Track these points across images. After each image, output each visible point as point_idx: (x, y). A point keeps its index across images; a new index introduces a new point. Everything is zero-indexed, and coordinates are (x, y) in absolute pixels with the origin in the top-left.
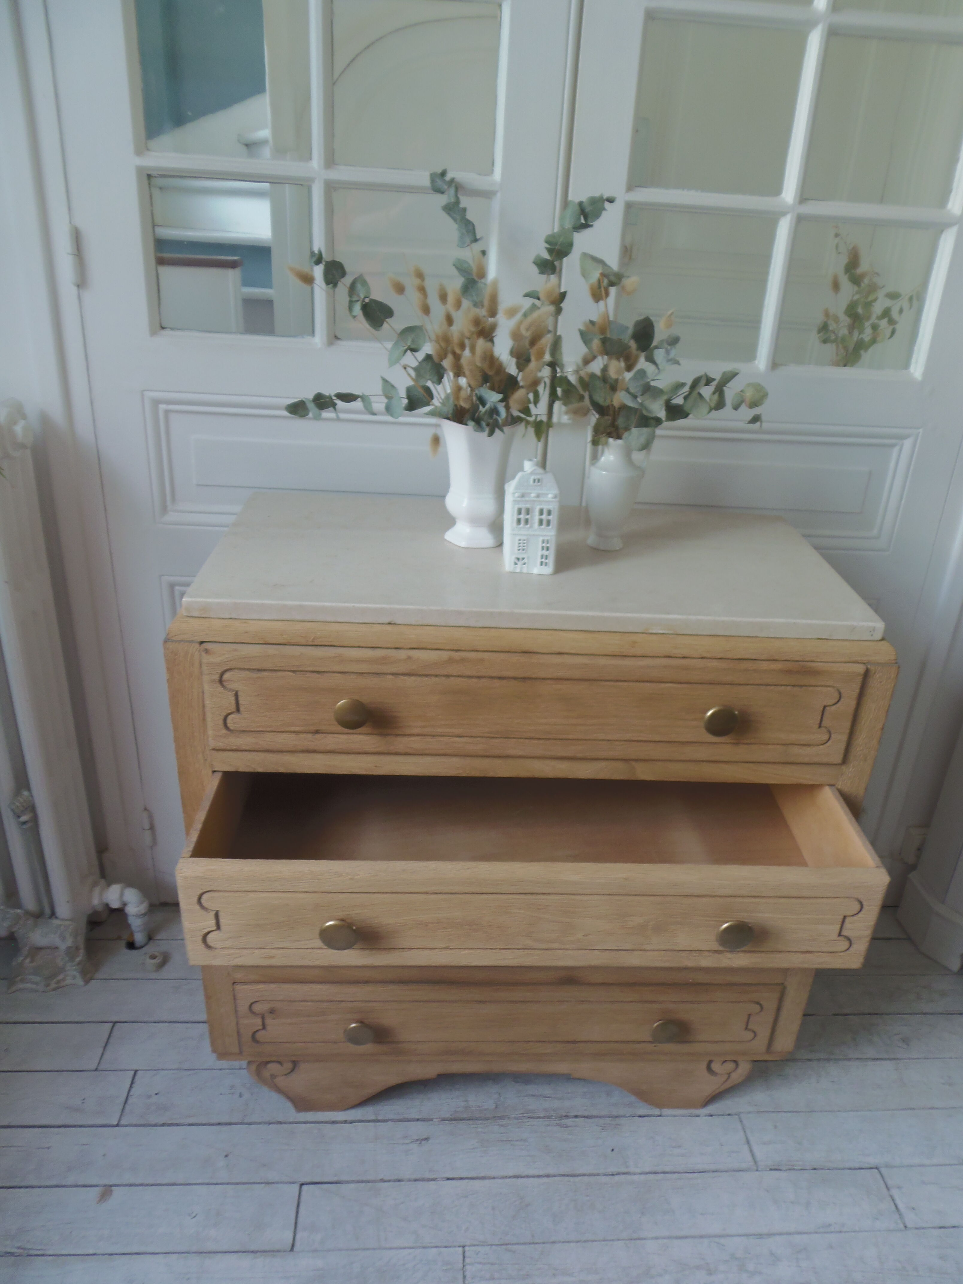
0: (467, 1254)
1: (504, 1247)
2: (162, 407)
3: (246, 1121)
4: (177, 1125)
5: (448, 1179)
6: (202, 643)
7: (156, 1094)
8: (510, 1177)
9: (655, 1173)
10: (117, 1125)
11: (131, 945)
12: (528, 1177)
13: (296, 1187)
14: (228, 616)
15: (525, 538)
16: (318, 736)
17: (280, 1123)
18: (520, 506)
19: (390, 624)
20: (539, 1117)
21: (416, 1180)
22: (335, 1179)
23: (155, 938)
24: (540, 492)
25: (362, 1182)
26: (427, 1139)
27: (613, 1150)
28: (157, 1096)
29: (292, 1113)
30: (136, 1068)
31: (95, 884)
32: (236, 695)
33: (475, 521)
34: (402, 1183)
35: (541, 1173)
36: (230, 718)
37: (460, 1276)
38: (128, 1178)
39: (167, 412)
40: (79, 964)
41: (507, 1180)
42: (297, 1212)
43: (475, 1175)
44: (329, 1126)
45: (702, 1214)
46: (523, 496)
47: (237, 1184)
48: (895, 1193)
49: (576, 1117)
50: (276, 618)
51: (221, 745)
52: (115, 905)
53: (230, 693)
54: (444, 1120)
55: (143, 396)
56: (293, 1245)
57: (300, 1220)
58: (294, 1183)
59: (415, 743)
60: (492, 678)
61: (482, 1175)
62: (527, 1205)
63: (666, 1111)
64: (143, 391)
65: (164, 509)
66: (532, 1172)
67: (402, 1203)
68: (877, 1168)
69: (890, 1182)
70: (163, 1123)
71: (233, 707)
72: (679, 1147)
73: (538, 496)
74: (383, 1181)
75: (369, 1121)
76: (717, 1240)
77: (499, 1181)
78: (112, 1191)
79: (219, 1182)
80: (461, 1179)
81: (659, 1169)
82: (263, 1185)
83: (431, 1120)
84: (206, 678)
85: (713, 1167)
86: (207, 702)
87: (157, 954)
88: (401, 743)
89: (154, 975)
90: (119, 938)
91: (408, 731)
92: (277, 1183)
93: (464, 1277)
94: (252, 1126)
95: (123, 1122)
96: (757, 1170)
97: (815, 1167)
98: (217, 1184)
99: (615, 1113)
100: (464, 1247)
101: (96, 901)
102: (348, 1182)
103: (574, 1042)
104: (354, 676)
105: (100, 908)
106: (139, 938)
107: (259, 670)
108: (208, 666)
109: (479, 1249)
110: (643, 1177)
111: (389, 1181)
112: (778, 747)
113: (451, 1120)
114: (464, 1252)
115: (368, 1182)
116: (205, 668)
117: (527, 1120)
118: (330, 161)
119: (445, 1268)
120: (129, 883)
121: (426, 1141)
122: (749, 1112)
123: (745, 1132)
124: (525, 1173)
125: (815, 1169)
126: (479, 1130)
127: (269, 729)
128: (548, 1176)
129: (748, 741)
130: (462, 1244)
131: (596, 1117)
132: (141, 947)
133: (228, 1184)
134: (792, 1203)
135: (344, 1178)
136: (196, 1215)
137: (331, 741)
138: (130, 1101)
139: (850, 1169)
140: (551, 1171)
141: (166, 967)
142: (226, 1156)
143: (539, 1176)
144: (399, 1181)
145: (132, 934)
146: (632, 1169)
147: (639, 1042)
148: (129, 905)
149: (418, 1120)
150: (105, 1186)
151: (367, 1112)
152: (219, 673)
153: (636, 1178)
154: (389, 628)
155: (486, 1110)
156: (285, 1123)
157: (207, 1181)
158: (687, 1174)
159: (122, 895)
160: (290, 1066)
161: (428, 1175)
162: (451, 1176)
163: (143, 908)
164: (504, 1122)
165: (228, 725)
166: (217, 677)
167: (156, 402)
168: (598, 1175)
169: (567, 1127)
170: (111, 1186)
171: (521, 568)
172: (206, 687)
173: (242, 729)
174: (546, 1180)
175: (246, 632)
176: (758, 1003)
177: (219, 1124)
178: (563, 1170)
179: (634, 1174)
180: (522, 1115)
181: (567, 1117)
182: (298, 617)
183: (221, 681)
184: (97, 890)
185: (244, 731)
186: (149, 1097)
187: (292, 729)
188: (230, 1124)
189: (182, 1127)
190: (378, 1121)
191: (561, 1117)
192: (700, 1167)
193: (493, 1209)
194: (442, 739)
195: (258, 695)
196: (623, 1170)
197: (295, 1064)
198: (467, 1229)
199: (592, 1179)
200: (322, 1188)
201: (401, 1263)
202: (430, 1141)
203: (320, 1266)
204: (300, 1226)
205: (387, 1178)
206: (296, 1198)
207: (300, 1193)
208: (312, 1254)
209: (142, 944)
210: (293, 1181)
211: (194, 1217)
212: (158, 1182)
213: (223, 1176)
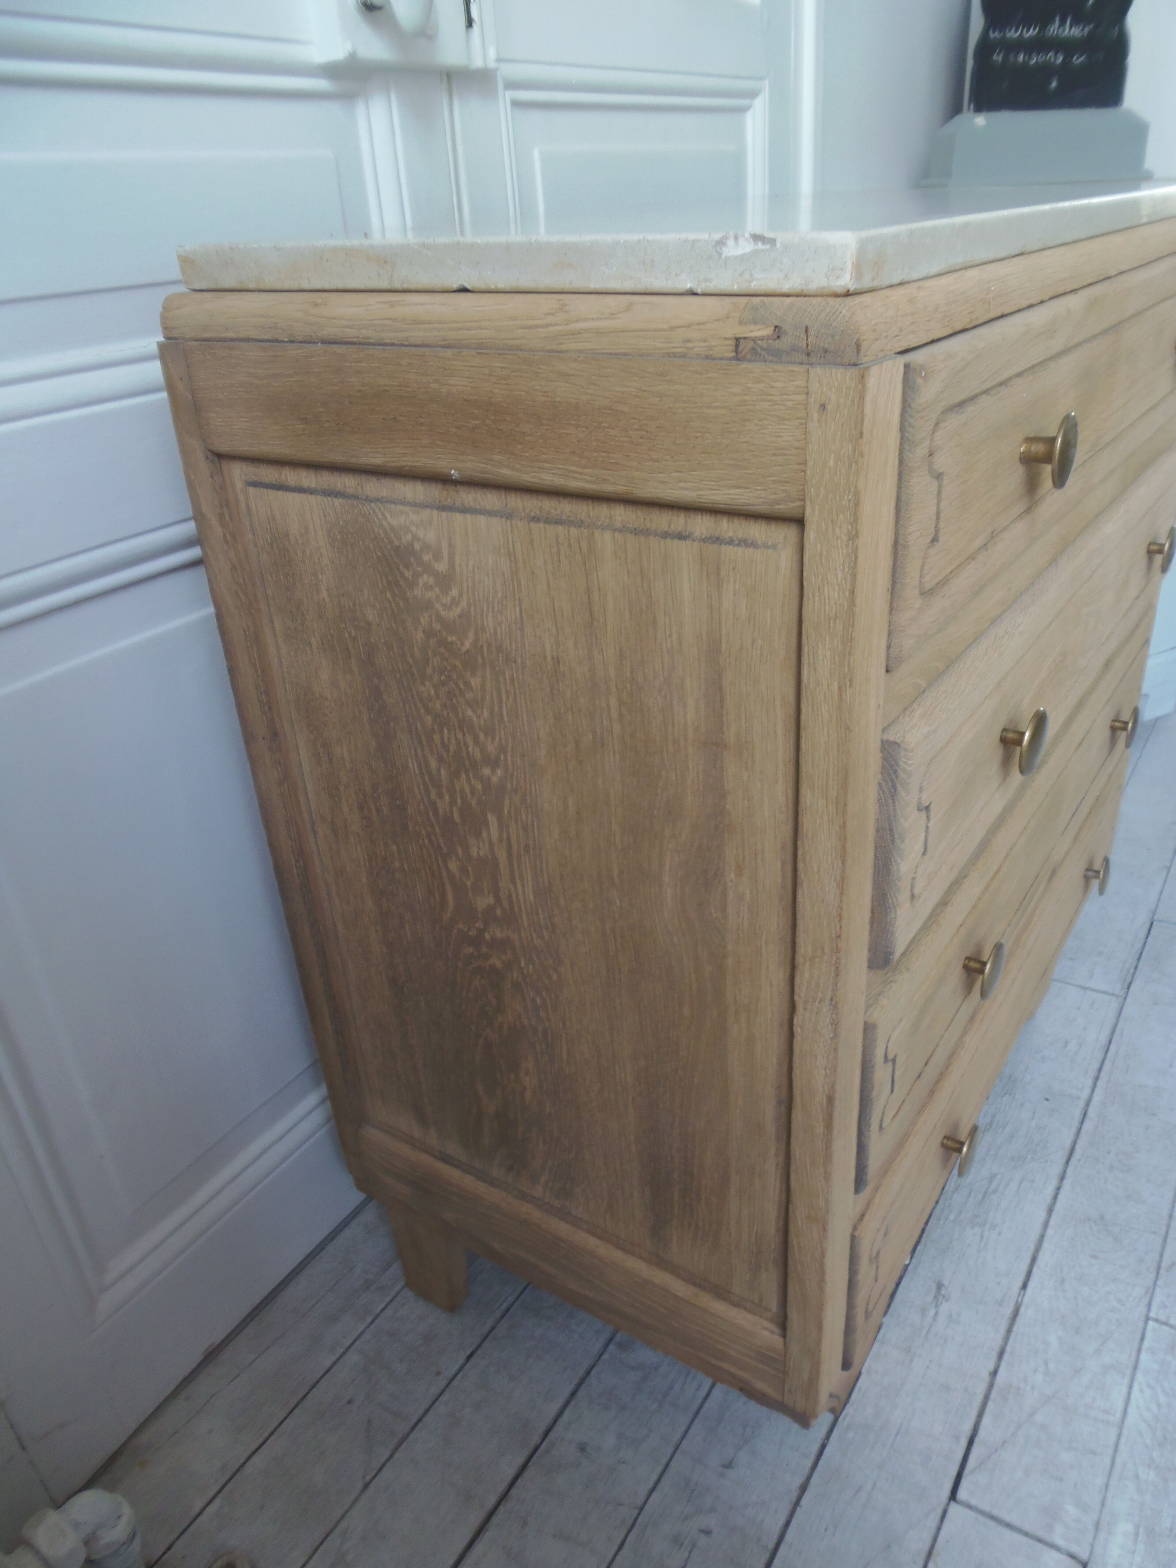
0: (1162, 1318)
1: (1162, 1272)
5: (1024, 1286)
13: (956, 1510)
17: (804, 1488)
21: (1008, 1331)
22: (964, 1442)
23: (155, 1556)
26: (940, 1286)
27: (1047, 1100)
34: (1007, 1350)
35: (1052, 1180)
41: (1052, 1222)
42: (1013, 1529)
43: (1029, 1254)
56: (1076, 1559)
57: (1030, 1530)
58: (945, 1509)
61: (1030, 1245)
62: (1102, 1218)
66: (1050, 1190)
67: (1046, 1364)
72: (1067, 1042)
74: (995, 1373)
77: (1050, 1232)
80: (1029, 1273)
81: (1092, 1072)
85: (1107, 1030)
92: (934, 1540)
96: (1125, 999)
97: (1136, 957)
100: (1147, 1319)
102: (977, 1425)
109: (1157, 1301)
110: (1099, 1091)
111: (998, 1366)
114: (1156, 1320)
115: (987, 1398)
121: (943, 1288)
123: (1069, 983)
124: (1047, 1197)
125: (1139, 959)
128: (1058, 1176)
130: (1143, 1318)
135: (967, 1428)
140: (1056, 1171)
143: (1055, 1186)
144: (1002, 1352)
146: (1083, 1095)
153: (1097, 1098)
156: (809, 1478)
158: (1109, 1054)
161: (1008, 1311)
162: (1019, 1283)
168: (1080, 1129)
174: (1067, 1182)
178: (1056, 1156)
179: (1091, 1096)
192: (1103, 1039)
193: (1095, 1257)
198: (1119, 1301)
199: (1084, 1137)
200: (975, 1469)
201: (1154, 1408)
202: (946, 1283)
203: (1129, 1527)
204: (1040, 1533)
205: (991, 1366)
206: (981, 1518)
207: (969, 1507)
208: (1102, 1535)
210: (940, 1510)
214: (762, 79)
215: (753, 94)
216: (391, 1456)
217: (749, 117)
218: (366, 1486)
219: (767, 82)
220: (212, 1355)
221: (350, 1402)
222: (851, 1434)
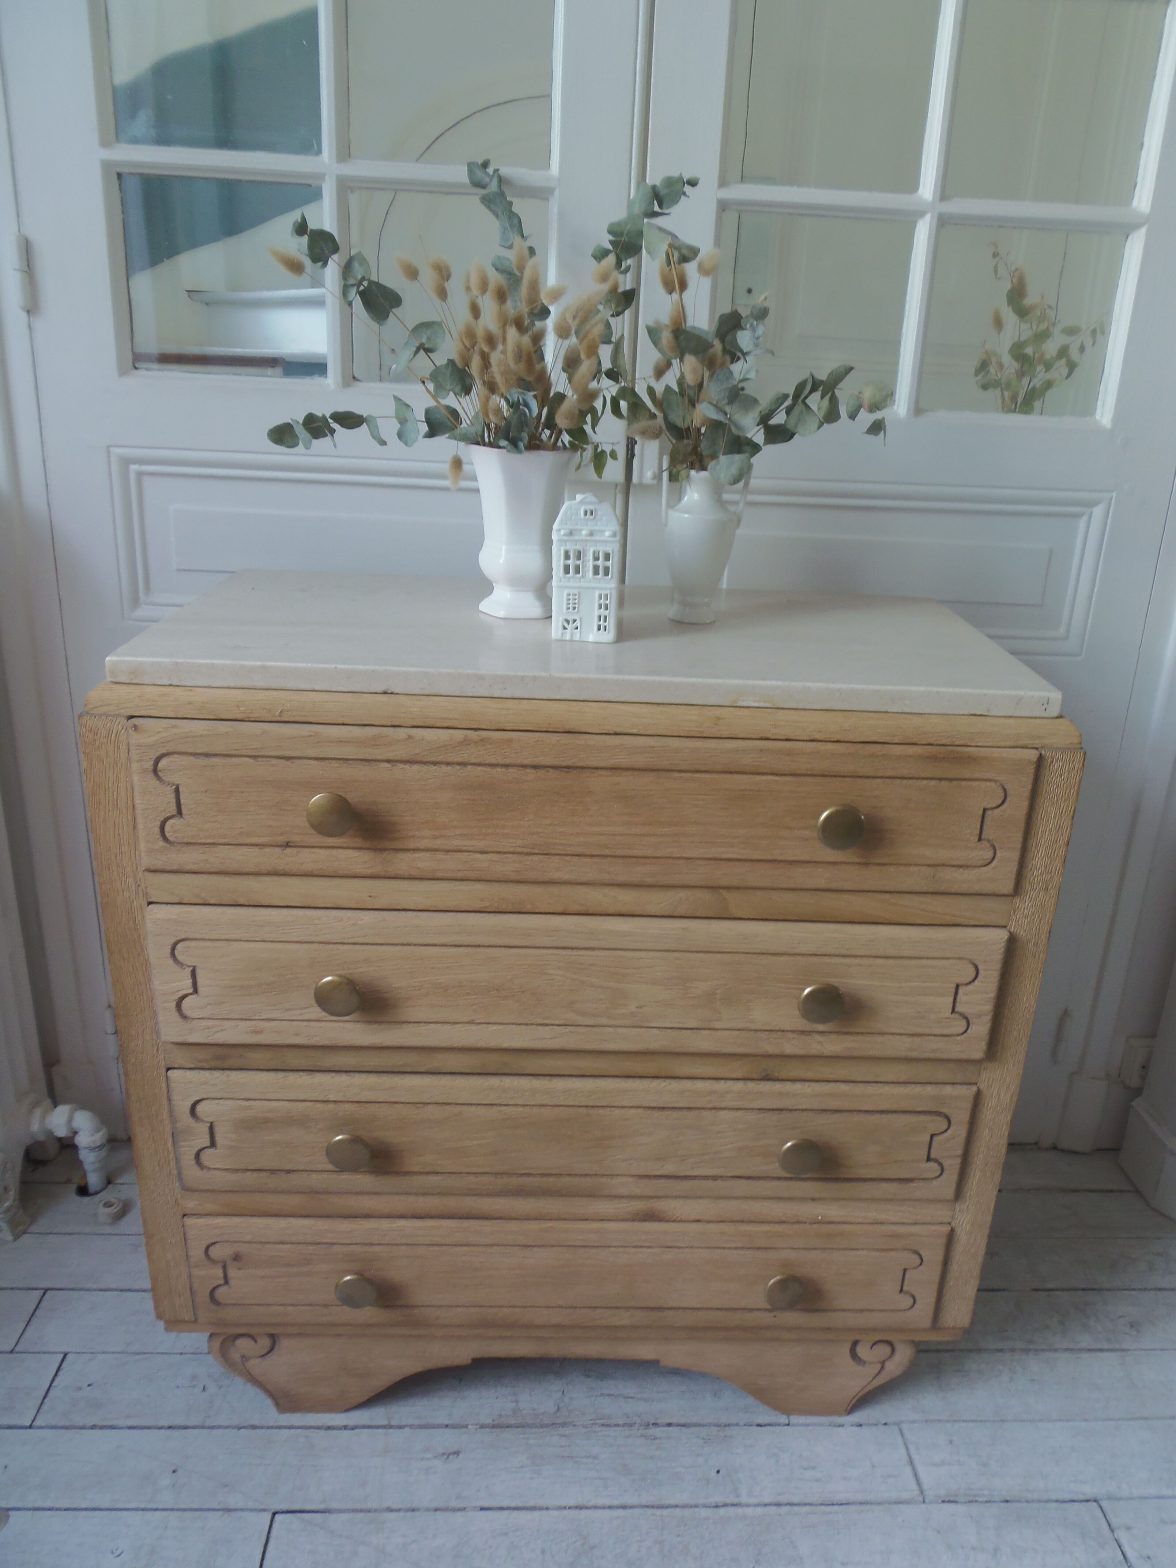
2: (134, 468)
3: (207, 1424)
4: (112, 1427)
5: (482, 1509)
6: (132, 717)
7: (89, 1385)
8: (570, 1508)
9: (778, 1505)
10: (30, 1427)
11: (83, 1191)
12: (595, 1507)
13: (268, 1516)
14: (167, 683)
15: (576, 591)
16: (289, 851)
17: (254, 1427)
18: (568, 547)
19: (385, 693)
20: (617, 1425)
21: (436, 1510)
22: (322, 1507)
23: (116, 1182)
24: (594, 528)
25: (361, 1511)
26: (457, 1453)
27: (718, 1472)
28: (90, 1387)
29: (273, 1416)
30: (66, 1349)
31: (36, 1104)
32: (177, 791)
33: (516, 582)
34: (417, 1514)
35: (615, 1503)
36: (169, 824)
38: (33, 1499)
39: (140, 475)
40: (8, 1210)
41: (566, 1512)
42: (264, 1552)
43: (520, 1504)
44: (322, 1433)
45: (843, 1564)
46: (571, 533)
47: (184, 1510)
48: (1121, 1534)
49: (670, 1425)
50: (232, 684)
51: (158, 864)
52: (61, 1132)
53: (169, 788)
54: (482, 1426)
55: (109, 452)
58: (265, 1510)
59: (424, 862)
60: (524, 766)
61: (531, 1504)
62: (593, 1548)
63: (794, 1419)
64: (108, 447)
65: (136, 601)
66: (601, 1502)
67: (414, 1542)
68: (1096, 1501)
69: (1114, 1521)
70: (94, 1425)
71: (173, 809)
72: (814, 1468)
73: (591, 534)
74: (390, 1510)
75: (378, 1427)
77: (554, 1513)
78: (8, 1517)
79: (160, 1507)
80: (501, 1509)
81: (783, 1499)
82: (221, 1512)
83: (466, 1427)
84: (135, 766)
85: (860, 1497)
86: (137, 801)
87: (113, 1200)
88: (403, 863)
89: (108, 1229)
90: (69, 1181)
91: (412, 845)
92: (242, 1510)
94: (215, 1431)
95: (36, 1423)
96: (924, 1502)
97: (1008, 1498)
98: (156, 1510)
99: (724, 1420)
101: (35, 1127)
102: (340, 1511)
103: (660, 1309)
104: (335, 764)
105: (42, 1138)
106: (94, 1180)
107: (207, 755)
108: (137, 749)
110: (760, 1510)
111: (399, 1510)
112: (923, 868)
113: (494, 1427)
115: (369, 1511)
116: (133, 752)
117: (600, 1429)
118: (344, 153)
120: (83, 1105)
121: (456, 1456)
122: (913, 1422)
123: (907, 1448)
124: (592, 1503)
125: (1007, 1501)
126: (531, 1441)
127: (222, 841)
128: (624, 1507)
129: (880, 861)
131: (695, 1425)
132: (95, 1193)
133: (172, 1510)
134: (973, 1549)
135: (335, 1505)
136: (122, 1552)
137: (308, 859)
138: (51, 1395)
139: (1057, 1501)
140: (628, 1500)
141: (125, 1220)
142: (174, 1472)
143: (610, 1507)
144: (413, 1510)
145: (85, 1176)
146: (744, 1499)
147: (751, 1310)
148: (81, 1133)
149: (447, 1426)
151: (377, 1414)
152: (153, 759)
153: (749, 1511)
154: (384, 698)
155: (543, 1414)
156: (262, 1427)
157: (143, 1506)
158: (823, 1508)
159: (70, 1120)
160: (266, 1342)
161: (454, 1503)
162: (486, 1505)
163: (99, 1138)
164: (567, 1431)
165: (167, 835)
166: (150, 765)
167: (126, 462)
168: (696, 1506)
169: (655, 1438)
170: (8, 1509)
171: (572, 635)
172: (136, 778)
173: (185, 840)
174: (621, 1512)
175: (190, 703)
176: (917, 1253)
177: (170, 1427)
178: (646, 1499)
179: (748, 1506)
180: (592, 1422)
181: (655, 1424)
182: (261, 684)
183: (155, 771)
184: (38, 1112)
185: (188, 844)
186: (80, 1389)
187: (254, 840)
188: (186, 1428)
189: (117, 1431)
190: (391, 1427)
191: (647, 1425)
192: (841, 1497)
193: (543, 1552)
194: (458, 855)
195: (206, 791)
196: (735, 1500)
197: (273, 1337)
199: (687, 1512)
200: (302, 1519)
202: (461, 1456)
205: (394, 1507)
206: (267, 1532)
207: (271, 1525)
209: (98, 1189)
210: (262, 1507)
211: (118, 1556)
212: (75, 1506)
213: (166, 1499)
215: (1091, 504)
217: (1084, 519)
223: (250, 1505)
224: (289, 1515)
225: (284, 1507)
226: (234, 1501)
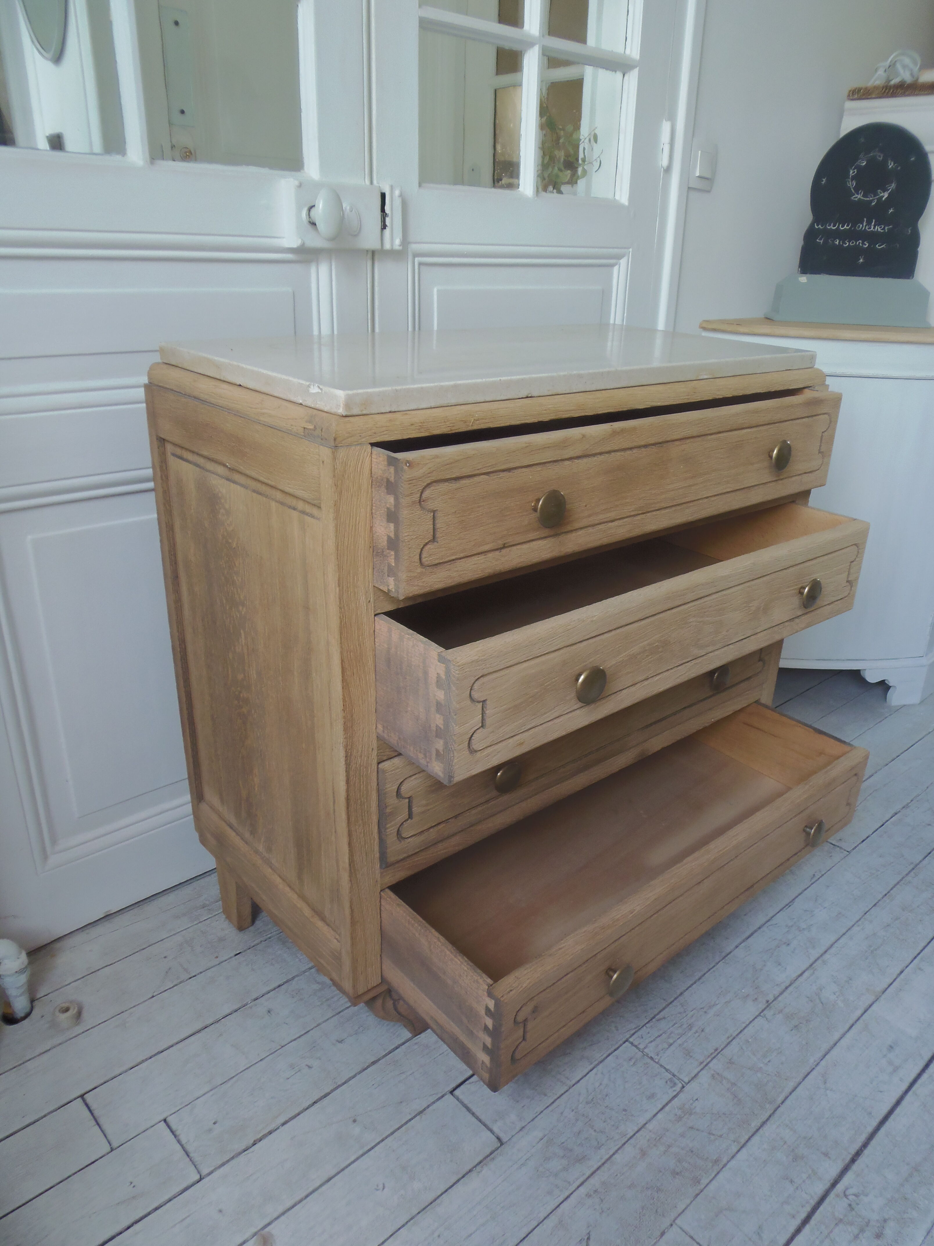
0: (636, 1043)
4: (270, 1133)
7: (215, 1123)
10: (201, 1179)
11: (12, 1020)
13: (449, 1098)
23: (38, 996)
28: (218, 1124)
30: (162, 1117)
37: (649, 1061)
38: (272, 1210)
42: (473, 1114)
47: (392, 1133)
56: (498, 1138)
57: (483, 1118)
58: (443, 1096)
70: (254, 1141)
76: (769, 923)
78: (268, 1233)
79: (373, 1144)
82: (418, 1117)
87: (66, 1005)
92: (428, 1107)
93: (652, 1058)
94: (351, 1083)
95: (204, 1172)
98: (372, 1148)
100: (627, 1041)
106: (20, 1006)
109: (639, 1033)
114: (632, 1043)
119: (632, 1063)
130: (624, 1039)
132: (27, 1015)
133: (383, 1140)
136: (384, 1184)
138: (190, 1148)
141: (86, 1014)
142: (355, 1121)
145: (8, 1003)
150: (255, 1234)
156: (379, 1060)
157: (361, 1152)
170: (264, 1229)
177: (315, 1103)
186: (210, 1130)
188: (329, 1094)
189: (276, 1132)
198: (616, 1028)
200: (473, 1082)
201: (597, 1084)
203: (540, 1135)
204: (488, 1123)
206: (460, 1105)
207: (458, 1099)
208: (521, 1133)
209: (28, 1010)
210: (440, 1095)
211: (383, 1189)
212: (311, 1189)
213: (371, 1138)
214: (629, 248)
215: (619, 257)
216: (173, 987)
217: (616, 269)
218: (153, 997)
219: (631, 250)
220: (108, 917)
221: (165, 957)
222: (416, 1047)
223: (432, 1099)
224: (462, 1086)
225: (453, 1085)
226: (417, 1105)
